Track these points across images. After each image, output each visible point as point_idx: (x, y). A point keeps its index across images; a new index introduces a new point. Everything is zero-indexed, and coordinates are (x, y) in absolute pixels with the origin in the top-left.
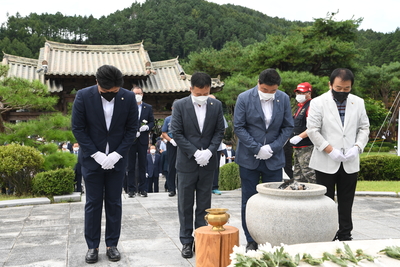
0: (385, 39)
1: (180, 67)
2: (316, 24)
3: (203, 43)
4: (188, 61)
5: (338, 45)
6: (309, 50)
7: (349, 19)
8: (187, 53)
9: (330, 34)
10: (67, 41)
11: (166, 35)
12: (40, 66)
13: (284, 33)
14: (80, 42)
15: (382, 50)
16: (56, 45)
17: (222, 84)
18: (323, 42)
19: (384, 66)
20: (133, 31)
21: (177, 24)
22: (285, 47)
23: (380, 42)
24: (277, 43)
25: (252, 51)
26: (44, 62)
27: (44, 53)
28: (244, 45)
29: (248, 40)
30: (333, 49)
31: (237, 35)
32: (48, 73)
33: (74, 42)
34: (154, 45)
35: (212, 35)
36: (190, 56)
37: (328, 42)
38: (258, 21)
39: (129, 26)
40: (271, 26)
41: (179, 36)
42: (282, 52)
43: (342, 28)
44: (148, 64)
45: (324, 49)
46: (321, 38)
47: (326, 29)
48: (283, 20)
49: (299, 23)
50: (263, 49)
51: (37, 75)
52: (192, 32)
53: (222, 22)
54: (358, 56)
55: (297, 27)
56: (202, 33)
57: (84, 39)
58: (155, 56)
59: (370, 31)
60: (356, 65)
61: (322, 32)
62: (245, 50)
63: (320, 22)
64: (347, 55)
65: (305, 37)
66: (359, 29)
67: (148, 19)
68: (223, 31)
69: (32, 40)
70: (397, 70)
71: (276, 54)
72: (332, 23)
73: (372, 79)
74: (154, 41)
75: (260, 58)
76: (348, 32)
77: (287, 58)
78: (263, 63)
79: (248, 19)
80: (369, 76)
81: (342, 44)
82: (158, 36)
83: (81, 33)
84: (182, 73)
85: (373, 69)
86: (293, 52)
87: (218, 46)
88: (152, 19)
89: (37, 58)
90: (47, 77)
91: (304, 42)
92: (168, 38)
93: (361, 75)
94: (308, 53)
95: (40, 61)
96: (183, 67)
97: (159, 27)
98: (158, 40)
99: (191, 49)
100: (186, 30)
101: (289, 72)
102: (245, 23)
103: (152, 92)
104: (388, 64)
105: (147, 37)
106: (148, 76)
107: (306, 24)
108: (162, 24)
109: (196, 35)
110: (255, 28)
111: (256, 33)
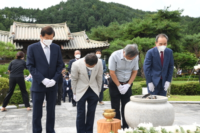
0: (196, 21)
1: (86, 36)
2: (159, 13)
3: (98, 23)
4: (90, 32)
5: (170, 24)
6: (155, 26)
7: (176, 10)
8: (90, 28)
9: (166, 18)
10: (25, 22)
11: (78, 19)
12: (11, 35)
13: (142, 18)
14: (32, 22)
15: (194, 26)
16: (19, 24)
17: (109, 44)
18: (162, 22)
19: (195, 35)
20: (61, 17)
22: (143, 25)
23: (193, 22)
24: (138, 23)
25: (125, 27)
26: (13, 33)
27: (13, 28)
28: (120, 24)
29: (122, 21)
30: (168, 26)
31: (117, 19)
32: (15, 39)
33: (29, 22)
34: (72, 24)
35: (103, 19)
36: (91, 30)
37: (165, 22)
38: (128, 11)
39: (58, 14)
40: (134, 14)
41: (85, 19)
42: (141, 28)
43: (173, 15)
44: (69, 34)
45: (163, 26)
46: (162, 20)
47: (164, 15)
48: (141, 11)
49: (149, 12)
50: (131, 26)
51: (9, 40)
52: (92, 17)
53: (109, 12)
54: (181, 30)
55: (149, 15)
56: (98, 18)
57: (34, 21)
58: (72, 30)
59: (187, 17)
60: (180, 34)
61: (162, 17)
62: (121, 27)
63: (161, 12)
64: (176, 29)
65: (153, 19)
66: (181, 15)
67: (69, 10)
68: (109, 16)
69: (6, 21)
71: (138, 29)
72: (167, 12)
73: (189, 42)
74: (72, 22)
75: (129, 31)
76: (176, 17)
77: (144, 31)
78: (131, 33)
79: (122, 10)
80: (187, 40)
81: (173, 23)
82: (74, 19)
83: (33, 18)
84: (87, 39)
85: (189, 37)
86: (147, 28)
87: (107, 25)
88: (71, 10)
89: (9, 31)
90: (14, 41)
91: (153, 22)
92: (80, 20)
93: (182, 40)
94: (155, 28)
95: (10, 33)
96: (88, 35)
97: (75, 15)
98: (74, 22)
99: (92, 26)
100: (89, 16)
101: (144, 38)
102: (121, 12)
103: (71, 49)
104: (197, 34)
105: (69, 20)
106: (69, 40)
107: (153, 13)
108: (76, 13)
109: (94, 19)
110: (126, 15)
111: (126, 18)
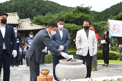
0: (99, 14)
1: (30, 21)
2: (77, 8)
3: (38, 14)
4: (33, 19)
5: (84, 15)
6: (75, 16)
7: (88, 7)
8: (33, 17)
9: (81, 11)
11: (25, 10)
13: (66, 11)
15: (98, 17)
17: (45, 27)
18: (79, 14)
19: (99, 22)
20: (13, 9)
21: (29, 7)
22: (67, 15)
23: (97, 15)
24: (64, 14)
25: (56, 16)
29: (54, 13)
30: (82, 16)
31: (50, 11)
34: (21, 14)
35: (42, 11)
36: (34, 18)
37: (81, 14)
38: (57, 6)
39: (11, 7)
40: (62, 8)
41: (30, 11)
42: (66, 17)
43: (85, 10)
44: (19, 20)
45: (80, 16)
46: (79, 13)
47: (80, 10)
48: (66, 6)
49: (71, 8)
50: (59, 16)
52: (34, 9)
53: (45, 6)
54: (90, 19)
55: (71, 9)
56: (38, 10)
58: (21, 17)
59: (94, 11)
61: (79, 10)
62: (53, 16)
63: (78, 7)
64: (87, 19)
65: (73, 12)
66: (90, 10)
67: (18, 4)
68: (45, 9)
70: (103, 24)
72: (82, 8)
74: (21, 12)
76: (87, 11)
77: (67, 19)
80: (94, 26)
81: (86, 15)
82: (22, 10)
84: (31, 24)
85: (95, 23)
86: (69, 17)
87: (44, 15)
88: (20, 4)
91: (73, 14)
92: (26, 11)
94: (75, 18)
96: (31, 21)
97: (23, 7)
98: (22, 12)
99: (34, 15)
100: (32, 9)
101: (68, 24)
102: (53, 7)
103: (20, 30)
104: (100, 22)
105: (18, 11)
106: (19, 24)
107: (73, 8)
108: (24, 6)
109: (36, 11)
110: (56, 9)
111: (57, 11)
